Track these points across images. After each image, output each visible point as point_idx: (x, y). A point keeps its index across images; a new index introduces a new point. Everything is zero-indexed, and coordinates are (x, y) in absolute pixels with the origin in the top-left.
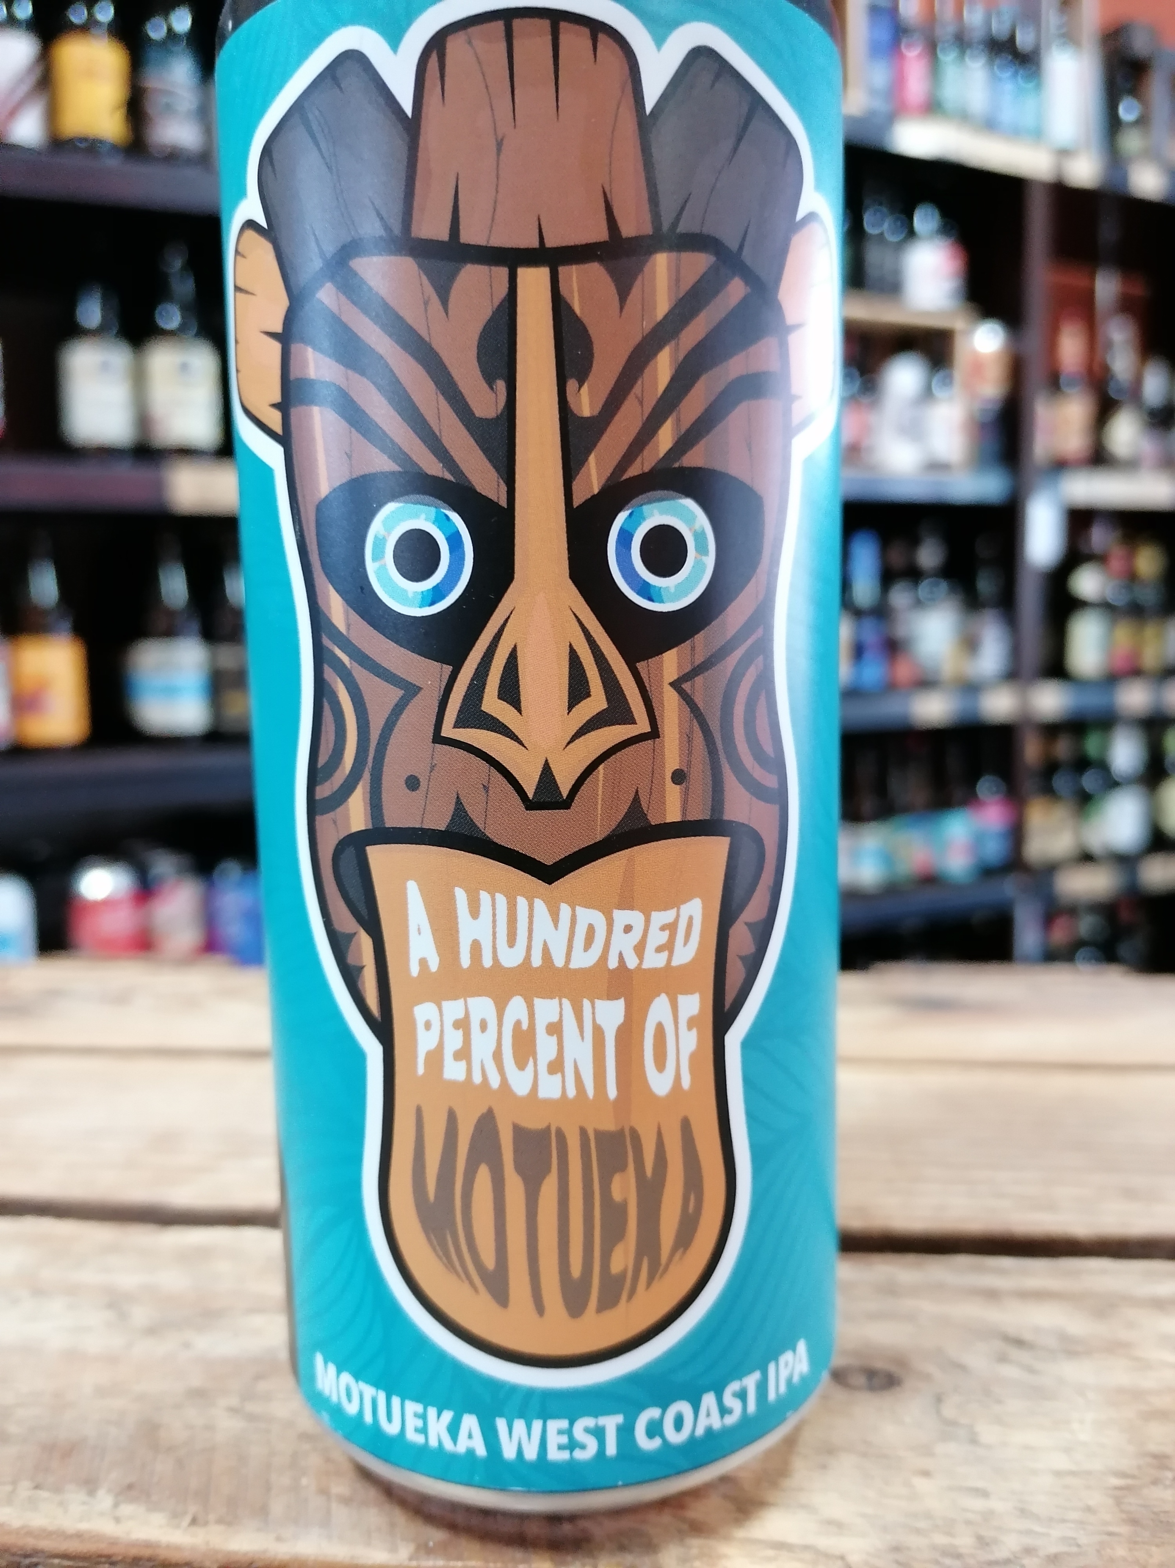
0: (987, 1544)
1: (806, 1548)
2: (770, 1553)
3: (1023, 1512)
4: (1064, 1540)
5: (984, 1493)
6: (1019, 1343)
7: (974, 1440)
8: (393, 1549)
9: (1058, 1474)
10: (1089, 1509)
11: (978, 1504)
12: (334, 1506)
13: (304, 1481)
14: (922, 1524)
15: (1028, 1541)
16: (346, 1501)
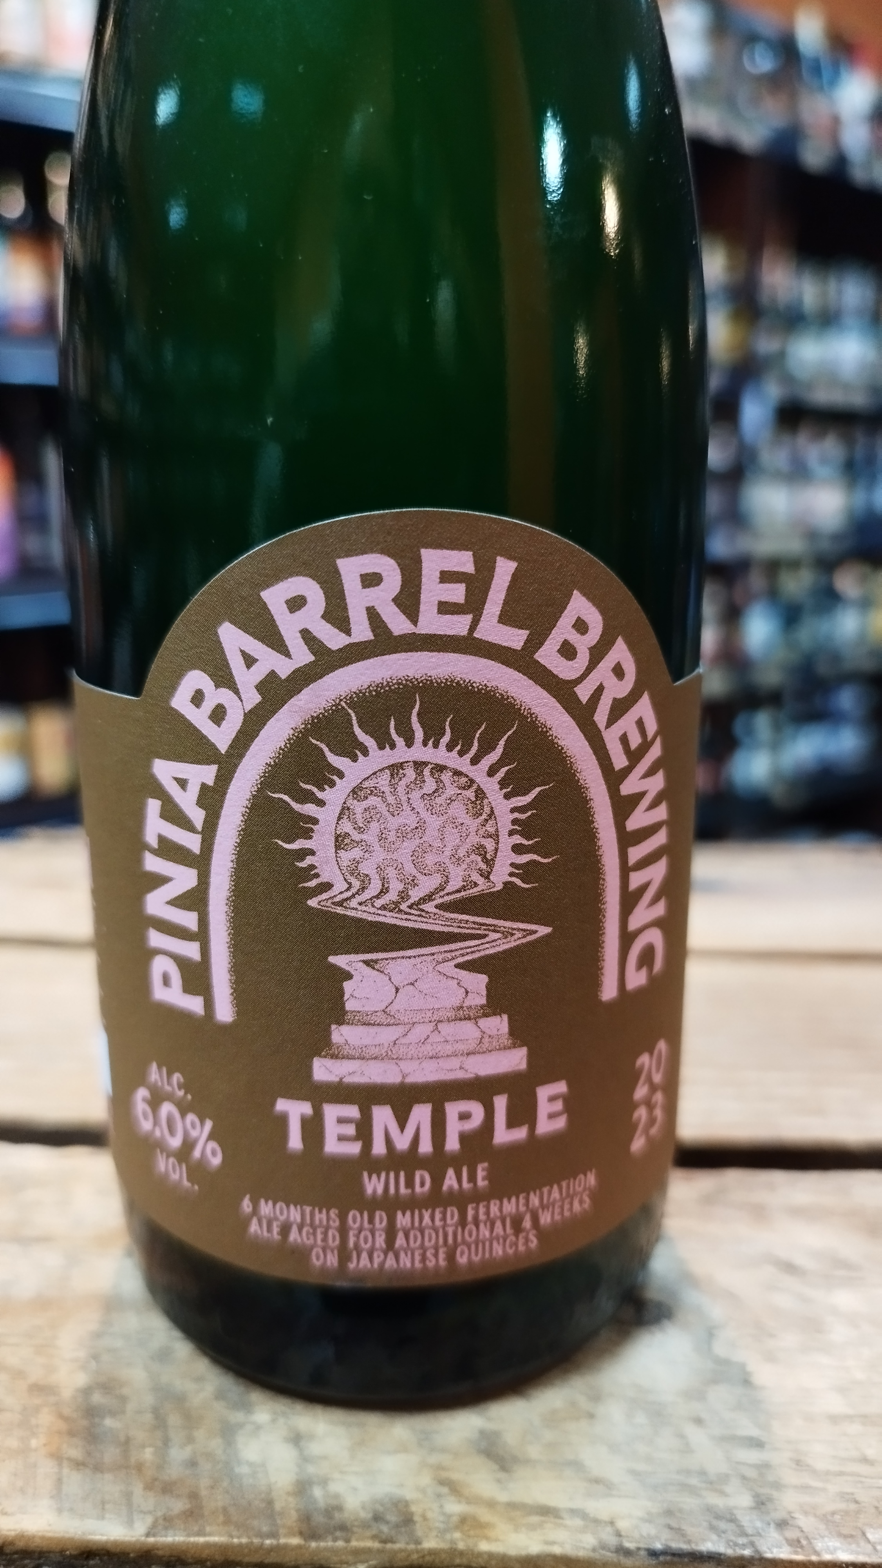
0: (763, 1504)
1: (573, 1512)
2: (535, 1519)
3: (799, 1464)
4: (844, 1496)
5: (757, 1444)
6: (790, 1268)
7: (746, 1381)
8: (130, 1523)
9: (835, 1419)
10: (865, 1460)
11: (752, 1456)
12: (66, 1471)
13: (34, 1443)
14: (694, 1481)
15: (806, 1499)
16: (78, 1465)
